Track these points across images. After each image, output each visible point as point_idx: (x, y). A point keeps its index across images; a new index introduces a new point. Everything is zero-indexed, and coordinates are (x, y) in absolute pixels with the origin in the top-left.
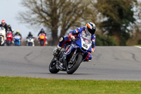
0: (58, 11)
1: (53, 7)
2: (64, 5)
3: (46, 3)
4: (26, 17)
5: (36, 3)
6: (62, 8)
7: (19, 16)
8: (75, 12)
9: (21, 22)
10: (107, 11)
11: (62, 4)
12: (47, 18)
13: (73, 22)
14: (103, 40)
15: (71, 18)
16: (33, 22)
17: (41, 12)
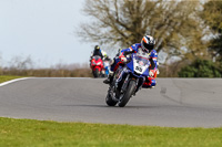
0: (143, 23)
1: (134, 16)
2: (152, 13)
3: (124, 10)
4: (93, 32)
5: (107, 10)
6: (149, 17)
7: (81, 30)
8: (169, 24)
9: (84, 40)
10: (218, 24)
11: (149, 11)
12: (127, 34)
13: (167, 40)
14: (213, 68)
15: (163, 33)
16: (104, 40)
17: (116, 24)
